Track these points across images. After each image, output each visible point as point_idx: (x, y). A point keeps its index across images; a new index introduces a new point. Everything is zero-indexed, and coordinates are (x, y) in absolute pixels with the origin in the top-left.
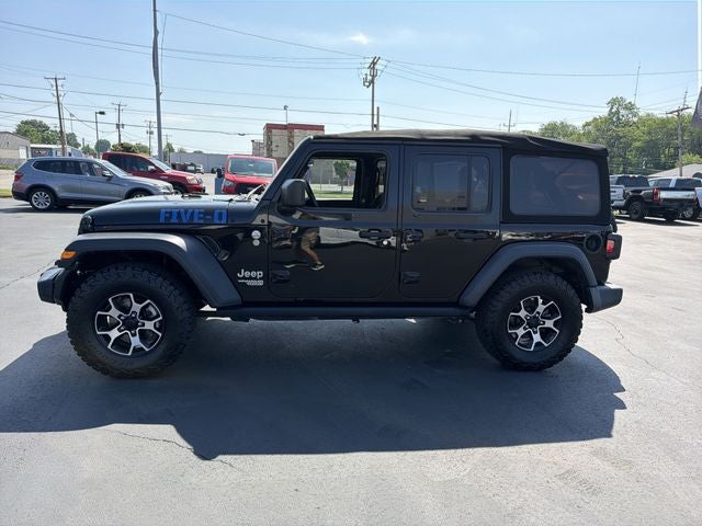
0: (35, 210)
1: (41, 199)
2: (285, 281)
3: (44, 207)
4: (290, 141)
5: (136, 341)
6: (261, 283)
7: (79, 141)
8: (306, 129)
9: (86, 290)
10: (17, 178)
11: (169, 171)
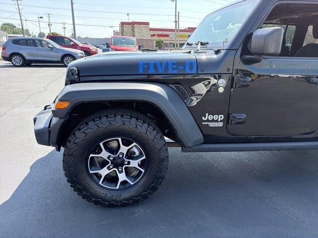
0: (15, 66)
1: (17, 60)
2: (243, 122)
3: (19, 64)
4: (132, 31)
5: (122, 177)
6: (221, 124)
7: (30, 33)
8: (140, 24)
9: (80, 136)
10: (4, 49)
11: (81, 45)
